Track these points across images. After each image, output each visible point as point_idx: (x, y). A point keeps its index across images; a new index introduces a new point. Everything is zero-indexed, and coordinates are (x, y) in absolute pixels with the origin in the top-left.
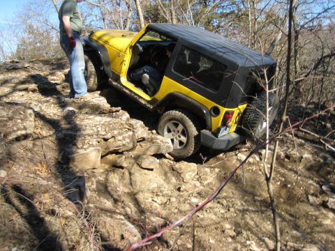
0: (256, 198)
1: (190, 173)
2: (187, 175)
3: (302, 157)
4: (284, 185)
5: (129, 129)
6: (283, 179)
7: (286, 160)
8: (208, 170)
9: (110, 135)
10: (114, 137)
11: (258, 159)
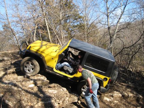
3: (129, 96)
5: (67, 96)
7: (122, 97)
9: (61, 101)
10: (63, 102)
11: (112, 99)
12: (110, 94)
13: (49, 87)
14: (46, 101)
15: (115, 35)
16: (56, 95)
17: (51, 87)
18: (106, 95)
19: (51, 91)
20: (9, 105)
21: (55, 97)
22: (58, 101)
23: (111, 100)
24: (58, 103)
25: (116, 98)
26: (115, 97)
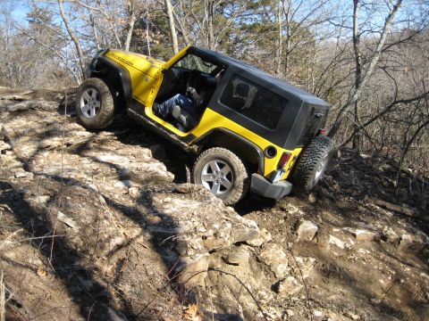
0: (373, 300)
1: (281, 265)
2: (278, 268)
3: (401, 239)
4: (396, 280)
6: (394, 272)
7: (382, 241)
8: (299, 259)
9: (211, 232)
10: (215, 235)
11: (352, 243)
12: (345, 228)
13: (176, 192)
14: (168, 227)
15: (377, 58)
16: (195, 213)
17: (180, 193)
18: (335, 230)
19: (182, 201)
20: (68, 226)
21: (193, 219)
22: (203, 229)
23: (348, 246)
24: (202, 234)
25: (363, 241)
26: (361, 239)
